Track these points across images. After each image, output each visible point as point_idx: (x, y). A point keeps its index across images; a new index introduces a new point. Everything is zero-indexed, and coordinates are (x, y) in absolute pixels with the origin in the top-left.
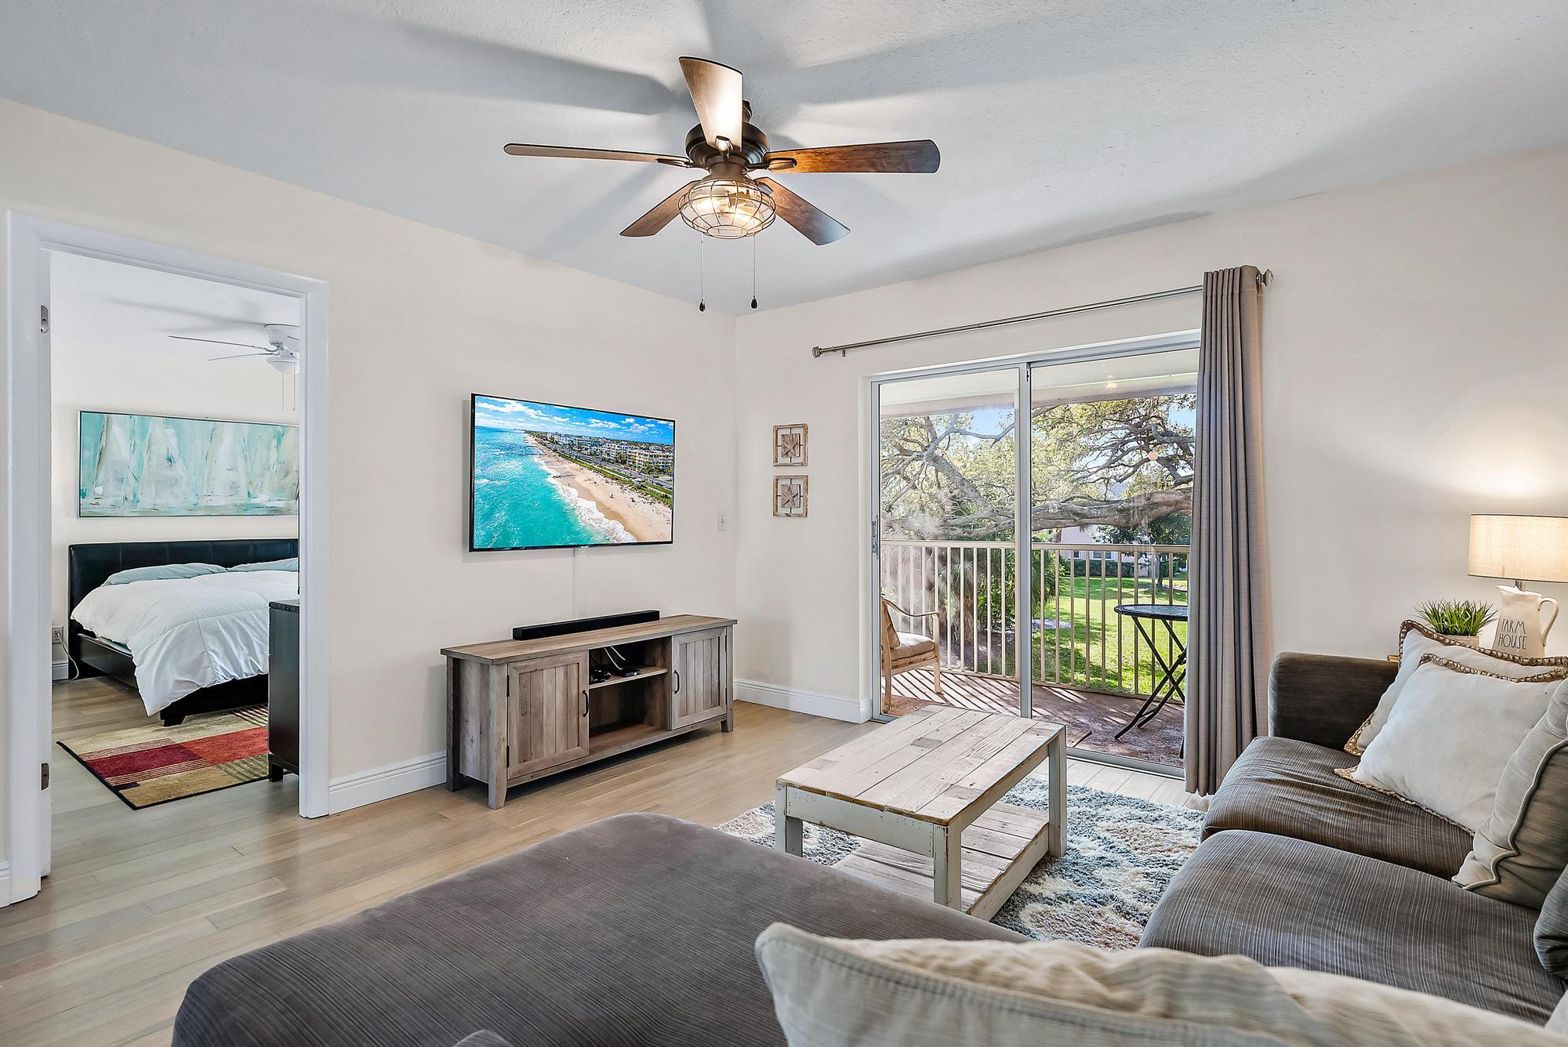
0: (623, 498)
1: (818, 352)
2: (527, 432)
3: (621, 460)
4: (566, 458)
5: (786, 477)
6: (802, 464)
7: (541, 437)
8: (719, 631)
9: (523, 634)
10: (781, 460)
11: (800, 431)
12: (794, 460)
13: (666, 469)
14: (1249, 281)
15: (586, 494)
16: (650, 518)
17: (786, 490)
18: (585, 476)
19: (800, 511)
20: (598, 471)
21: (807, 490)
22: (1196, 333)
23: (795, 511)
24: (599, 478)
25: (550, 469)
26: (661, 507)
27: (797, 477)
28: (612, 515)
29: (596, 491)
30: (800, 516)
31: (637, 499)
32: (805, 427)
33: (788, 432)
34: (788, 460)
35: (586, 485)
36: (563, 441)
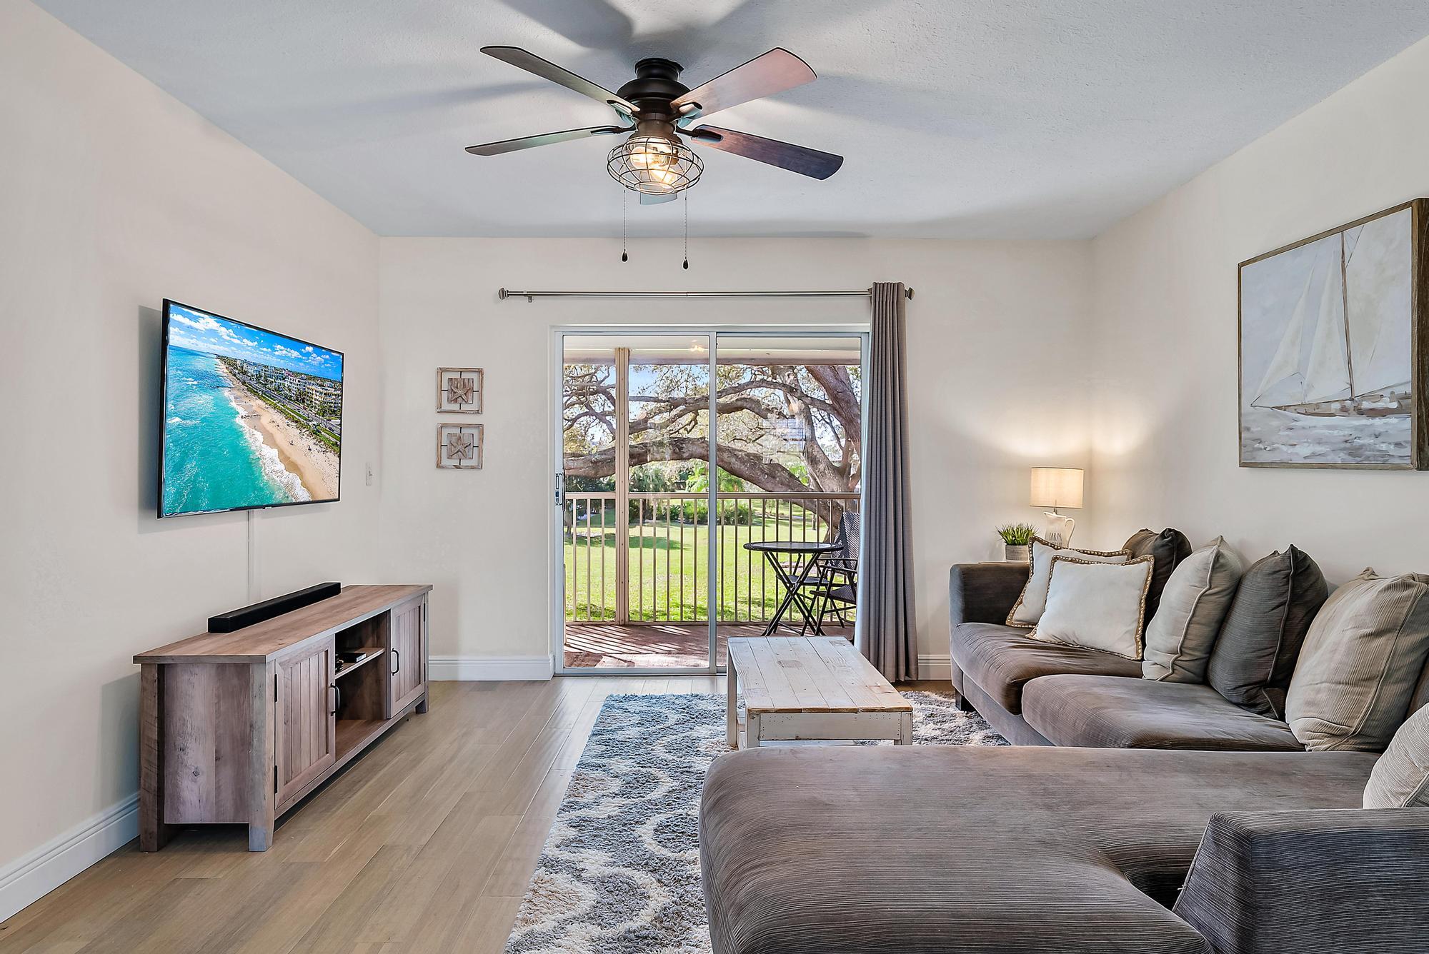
0: (302, 443)
1: (504, 294)
2: (219, 357)
3: (302, 398)
4: (254, 392)
5: (454, 426)
6: (477, 412)
7: (230, 362)
8: (420, 598)
9: (219, 625)
10: (446, 406)
11: (475, 376)
12: (464, 407)
13: (336, 412)
15: (270, 440)
17: (454, 440)
18: (270, 417)
19: (474, 462)
20: (281, 411)
21: (481, 440)
23: (464, 463)
24: (279, 418)
26: (332, 456)
27: (469, 426)
28: (292, 467)
29: (279, 437)
30: (473, 468)
31: (313, 447)
32: (480, 371)
33: (457, 375)
34: (455, 407)
35: (270, 428)
36: (251, 371)
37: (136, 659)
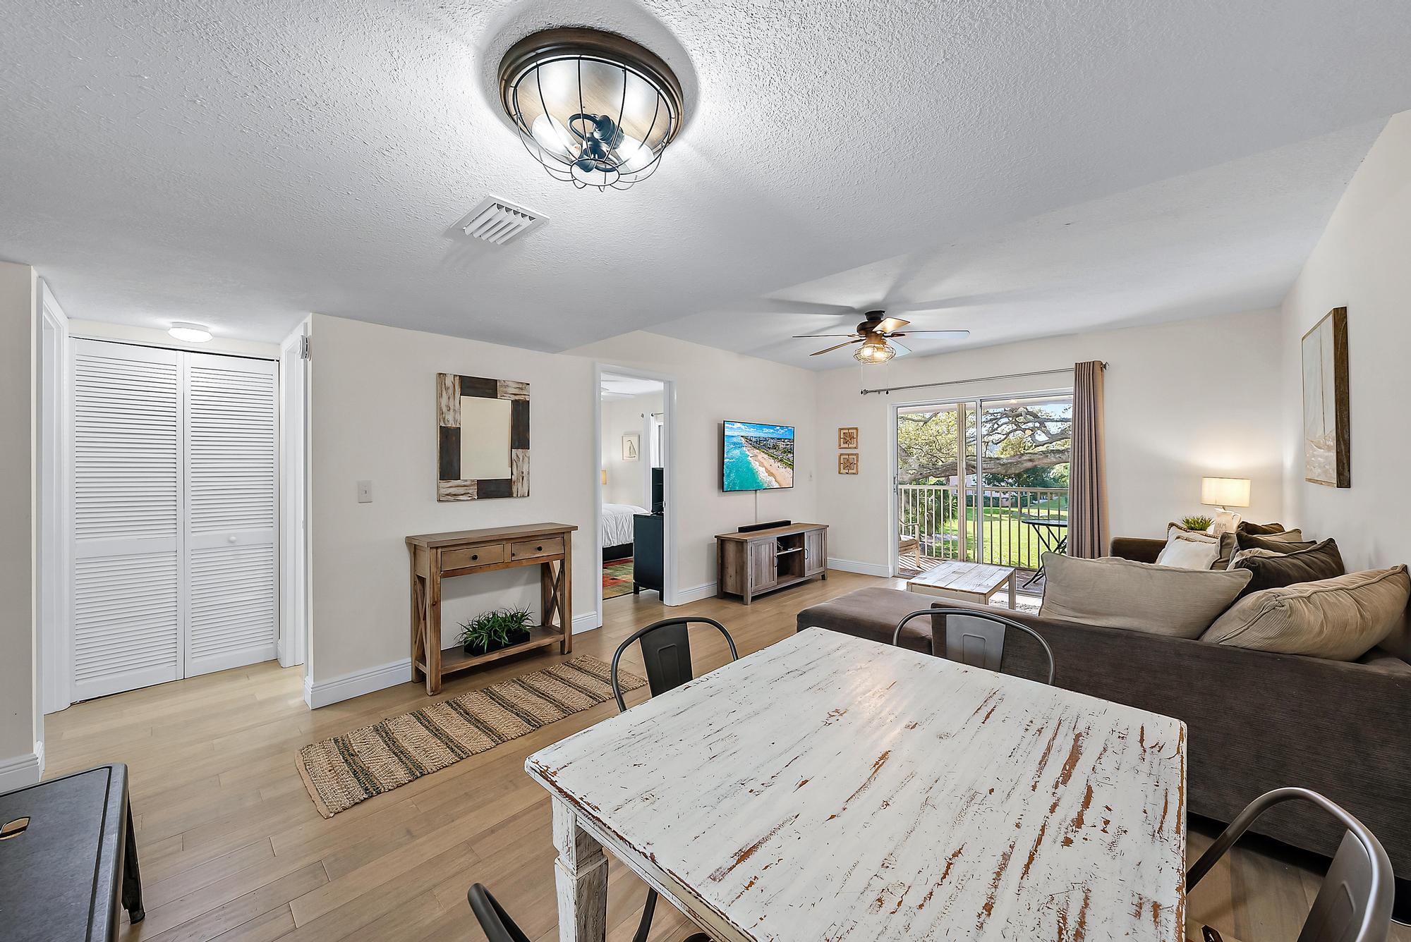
0: (775, 466)
1: (865, 392)
2: (742, 437)
3: (775, 447)
4: (755, 448)
5: (846, 454)
6: (855, 448)
7: (746, 438)
8: (822, 530)
9: (742, 530)
10: (843, 446)
11: (854, 431)
12: (850, 446)
13: (791, 451)
14: (1097, 368)
15: (762, 465)
16: (784, 474)
17: (846, 460)
18: (762, 456)
19: (854, 471)
20: (766, 453)
21: (857, 461)
22: (1072, 389)
23: (850, 471)
24: (766, 456)
25: (749, 452)
26: (789, 469)
27: (852, 454)
28: (771, 474)
29: (766, 464)
30: (854, 474)
31: (780, 466)
32: (856, 429)
33: (847, 431)
34: (846, 446)
35: (762, 460)
36: (754, 440)
37: (716, 537)
